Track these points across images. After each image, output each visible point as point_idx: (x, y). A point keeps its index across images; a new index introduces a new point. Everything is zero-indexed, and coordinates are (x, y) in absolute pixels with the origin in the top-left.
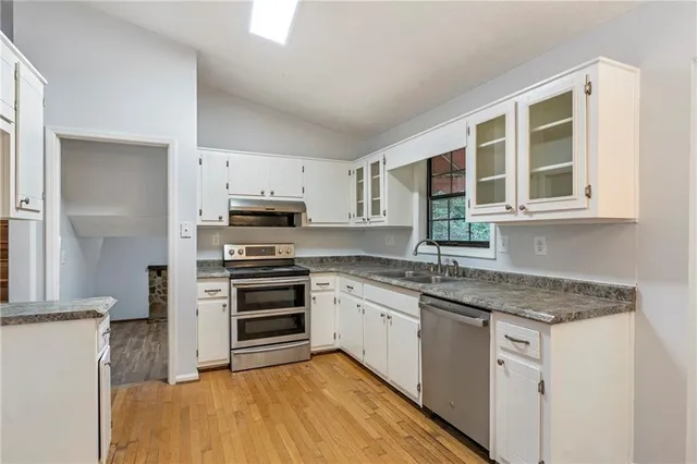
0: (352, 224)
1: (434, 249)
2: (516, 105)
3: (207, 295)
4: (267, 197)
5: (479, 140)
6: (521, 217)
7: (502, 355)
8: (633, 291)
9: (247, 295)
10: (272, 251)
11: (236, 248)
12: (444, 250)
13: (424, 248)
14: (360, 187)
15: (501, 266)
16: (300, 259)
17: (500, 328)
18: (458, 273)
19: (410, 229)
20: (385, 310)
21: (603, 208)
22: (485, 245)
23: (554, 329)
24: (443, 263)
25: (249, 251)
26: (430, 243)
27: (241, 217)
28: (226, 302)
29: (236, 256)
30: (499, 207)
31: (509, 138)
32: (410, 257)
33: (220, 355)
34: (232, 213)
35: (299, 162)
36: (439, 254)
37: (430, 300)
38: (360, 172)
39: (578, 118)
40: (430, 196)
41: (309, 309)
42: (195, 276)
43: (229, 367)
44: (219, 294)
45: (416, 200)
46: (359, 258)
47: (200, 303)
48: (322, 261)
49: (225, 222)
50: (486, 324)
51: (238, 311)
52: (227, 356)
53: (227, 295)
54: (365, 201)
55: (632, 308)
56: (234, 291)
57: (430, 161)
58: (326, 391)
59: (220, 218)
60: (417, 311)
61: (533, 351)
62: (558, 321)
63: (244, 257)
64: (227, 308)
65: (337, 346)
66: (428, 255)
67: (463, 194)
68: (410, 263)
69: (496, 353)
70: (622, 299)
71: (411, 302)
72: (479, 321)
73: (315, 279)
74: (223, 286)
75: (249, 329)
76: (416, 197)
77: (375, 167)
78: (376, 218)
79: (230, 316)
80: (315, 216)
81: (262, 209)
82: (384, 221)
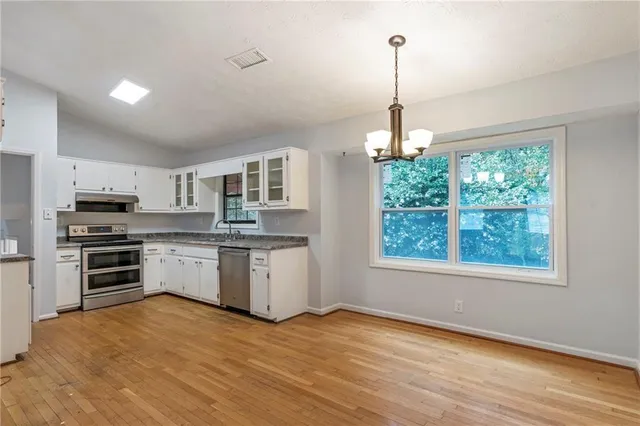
0: (173, 210)
1: (227, 226)
2: (263, 158)
3: (62, 259)
4: (107, 192)
5: (249, 170)
6: (266, 208)
7: (255, 267)
8: (307, 238)
9: (96, 258)
10: (109, 229)
11: (80, 228)
12: (233, 226)
13: (221, 225)
14: (178, 187)
15: (261, 232)
16: (131, 235)
17: (254, 255)
18: (240, 237)
19: (213, 215)
20: (197, 260)
21: (293, 205)
22: (254, 222)
23: (272, 252)
24: (232, 232)
25: (90, 230)
26: (225, 222)
27: (85, 206)
28: (79, 263)
29: (80, 233)
30: (256, 203)
31: (261, 172)
32: (213, 231)
33: (74, 300)
34: (78, 203)
35: (132, 168)
36: (230, 228)
37: (223, 249)
38: (178, 178)
39: (284, 169)
40: (225, 195)
41: (143, 266)
42: (56, 245)
43: (81, 308)
44: (72, 259)
45: (217, 197)
46: (177, 234)
47: (58, 265)
48: (148, 236)
49: (73, 209)
50: (248, 255)
51: (89, 269)
52: (78, 300)
53: (79, 258)
54: (182, 196)
55: (306, 245)
56: (85, 255)
57: (225, 177)
58: (160, 310)
59: (69, 206)
60: (217, 257)
61: (265, 262)
62: (273, 249)
63: (86, 234)
64: (79, 268)
65: (163, 290)
66: (223, 228)
67: (241, 195)
68: (213, 234)
69: (252, 266)
70: (303, 242)
71: (213, 253)
72: (246, 254)
73: (147, 247)
74: (76, 253)
75: (97, 280)
76: (217, 194)
77: (190, 176)
78: (191, 207)
79: (82, 273)
80: (145, 205)
81: (105, 200)
82: (195, 209)
